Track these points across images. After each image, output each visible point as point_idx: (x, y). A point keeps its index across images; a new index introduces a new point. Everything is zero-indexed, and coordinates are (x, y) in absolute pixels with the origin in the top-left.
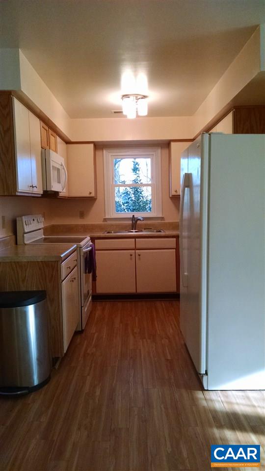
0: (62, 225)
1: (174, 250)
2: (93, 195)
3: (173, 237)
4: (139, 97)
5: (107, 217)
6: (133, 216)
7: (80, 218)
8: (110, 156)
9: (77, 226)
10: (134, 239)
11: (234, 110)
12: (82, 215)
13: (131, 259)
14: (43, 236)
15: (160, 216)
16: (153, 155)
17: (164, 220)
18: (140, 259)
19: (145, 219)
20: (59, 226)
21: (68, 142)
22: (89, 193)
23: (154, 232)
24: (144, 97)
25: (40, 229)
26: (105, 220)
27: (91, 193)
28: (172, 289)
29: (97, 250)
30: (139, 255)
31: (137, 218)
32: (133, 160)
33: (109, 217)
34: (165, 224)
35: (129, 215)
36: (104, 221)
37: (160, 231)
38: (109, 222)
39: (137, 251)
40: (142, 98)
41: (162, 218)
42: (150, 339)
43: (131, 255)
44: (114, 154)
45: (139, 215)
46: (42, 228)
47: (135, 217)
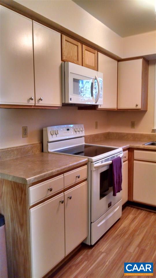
0: (116, 133)
2: (140, 107)
5: (155, 128)
7: (131, 128)
9: (128, 134)
12: (133, 125)
14: (84, 144)
21: (119, 60)
25: (81, 137)
26: (153, 131)
27: (137, 105)
29: (136, 160)
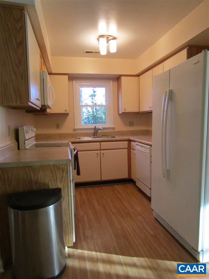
0: (44, 134)
1: (127, 150)
2: (67, 112)
3: (126, 140)
4: (111, 38)
5: (76, 128)
6: (95, 127)
7: (57, 129)
8: (77, 85)
9: (55, 134)
10: (99, 143)
11: (188, 48)
12: (58, 127)
13: (97, 157)
14: (35, 142)
15: (112, 126)
16: (107, 85)
17: (115, 130)
18: (103, 156)
19: (104, 129)
20: (41, 135)
22: (65, 110)
23: (109, 137)
24: (114, 38)
25: (32, 137)
26: (75, 130)
28: (125, 176)
30: (103, 154)
31: (97, 128)
32: (92, 88)
33: (78, 128)
34: (116, 132)
35: (93, 126)
36: (73, 131)
37: (114, 137)
38: (77, 132)
39: (101, 151)
40: (113, 39)
41: (114, 128)
42: (128, 217)
43: (98, 154)
44: (80, 84)
45: (99, 126)
46: (34, 136)
47: (96, 127)
